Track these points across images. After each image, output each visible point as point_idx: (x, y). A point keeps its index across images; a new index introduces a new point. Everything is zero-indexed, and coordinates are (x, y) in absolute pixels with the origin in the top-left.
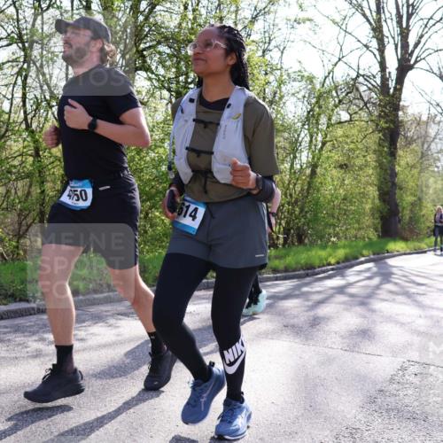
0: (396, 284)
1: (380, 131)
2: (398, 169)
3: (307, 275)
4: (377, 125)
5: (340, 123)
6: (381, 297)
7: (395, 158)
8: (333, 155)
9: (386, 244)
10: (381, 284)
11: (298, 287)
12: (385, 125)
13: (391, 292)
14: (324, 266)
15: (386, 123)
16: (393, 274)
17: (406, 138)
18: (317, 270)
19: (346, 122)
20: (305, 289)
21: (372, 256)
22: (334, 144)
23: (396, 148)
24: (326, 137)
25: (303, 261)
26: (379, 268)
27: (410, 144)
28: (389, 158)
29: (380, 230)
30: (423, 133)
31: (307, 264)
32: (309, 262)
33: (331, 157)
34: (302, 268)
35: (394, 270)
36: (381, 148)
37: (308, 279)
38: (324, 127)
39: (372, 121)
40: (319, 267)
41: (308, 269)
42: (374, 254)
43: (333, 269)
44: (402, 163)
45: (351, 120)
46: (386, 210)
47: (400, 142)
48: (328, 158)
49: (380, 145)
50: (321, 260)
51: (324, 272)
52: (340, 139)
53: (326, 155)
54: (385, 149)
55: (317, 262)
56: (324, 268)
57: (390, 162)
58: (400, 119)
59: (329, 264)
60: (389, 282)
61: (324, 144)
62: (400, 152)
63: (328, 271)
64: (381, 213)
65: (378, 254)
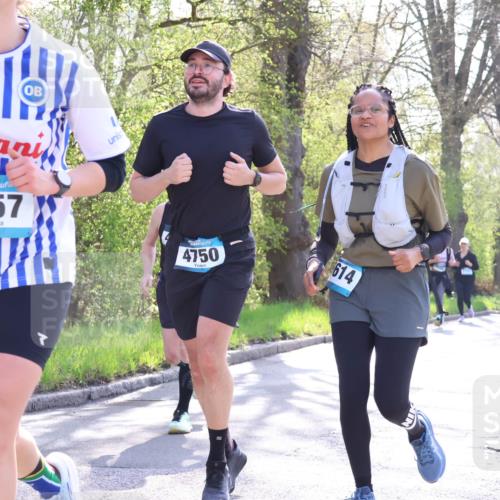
0: (302, 411)
1: (263, 46)
2: (307, 138)
3: (89, 399)
4: (258, 31)
5: (168, 23)
6: (266, 445)
7: (301, 113)
8: (152, 102)
9: (281, 316)
10: (268, 413)
11: (65, 430)
12: (274, 32)
13: (291, 433)
14: (131, 374)
15: (278, 26)
16: (297, 388)
17: (327, 63)
18: (113, 385)
19: (183, 21)
20: (81, 434)
21: (247, 348)
22: (154, 76)
23: (301, 88)
24: (135, 57)
25: (77, 365)
26: (265, 375)
27: (336, 77)
28: (286, 112)
29: (266, 283)
30: (367, 50)
31: (87, 371)
32: (94, 367)
33: (148, 108)
34: (77, 384)
35: (298, 379)
36: (266, 88)
37: (91, 409)
38: (128, 33)
39: (244, 20)
40: (119, 377)
41: (91, 383)
42: (252, 342)
43: (152, 382)
44: (318, 123)
45: (194, 18)
46: (280, 235)
47: (313, 74)
48: (139, 109)
49: (264, 80)
50: (123, 359)
51: (131, 389)
52: (169, 64)
53: (133, 103)
54: (277, 90)
55: (112, 366)
56: (129, 380)
57: (290, 120)
58: (313, 17)
59: (143, 370)
60: (287, 407)
61: (129, 75)
62: (311, 98)
63: (140, 386)
64: (269, 244)
65: (262, 341)
